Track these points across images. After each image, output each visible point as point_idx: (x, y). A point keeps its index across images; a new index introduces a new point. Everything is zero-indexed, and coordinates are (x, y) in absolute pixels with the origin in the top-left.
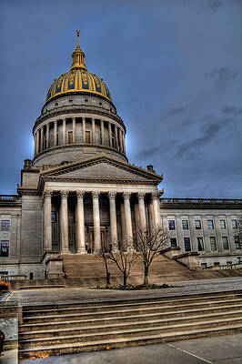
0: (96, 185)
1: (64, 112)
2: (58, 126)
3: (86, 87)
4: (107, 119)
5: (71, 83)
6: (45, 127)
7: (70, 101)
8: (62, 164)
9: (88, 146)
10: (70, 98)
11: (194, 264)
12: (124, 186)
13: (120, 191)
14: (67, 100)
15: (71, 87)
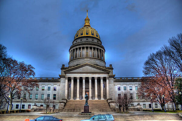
0: (84, 74)
1: (78, 45)
2: (76, 50)
3: (87, 34)
4: (98, 47)
5: (82, 33)
6: (72, 50)
7: (81, 40)
8: (76, 65)
9: (86, 58)
10: (81, 39)
11: (112, 105)
12: (95, 75)
13: (93, 76)
14: (80, 40)
15: (82, 34)
